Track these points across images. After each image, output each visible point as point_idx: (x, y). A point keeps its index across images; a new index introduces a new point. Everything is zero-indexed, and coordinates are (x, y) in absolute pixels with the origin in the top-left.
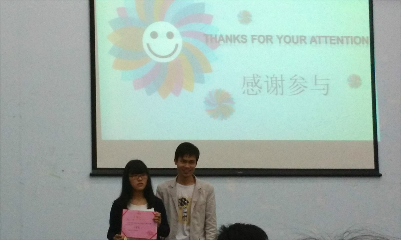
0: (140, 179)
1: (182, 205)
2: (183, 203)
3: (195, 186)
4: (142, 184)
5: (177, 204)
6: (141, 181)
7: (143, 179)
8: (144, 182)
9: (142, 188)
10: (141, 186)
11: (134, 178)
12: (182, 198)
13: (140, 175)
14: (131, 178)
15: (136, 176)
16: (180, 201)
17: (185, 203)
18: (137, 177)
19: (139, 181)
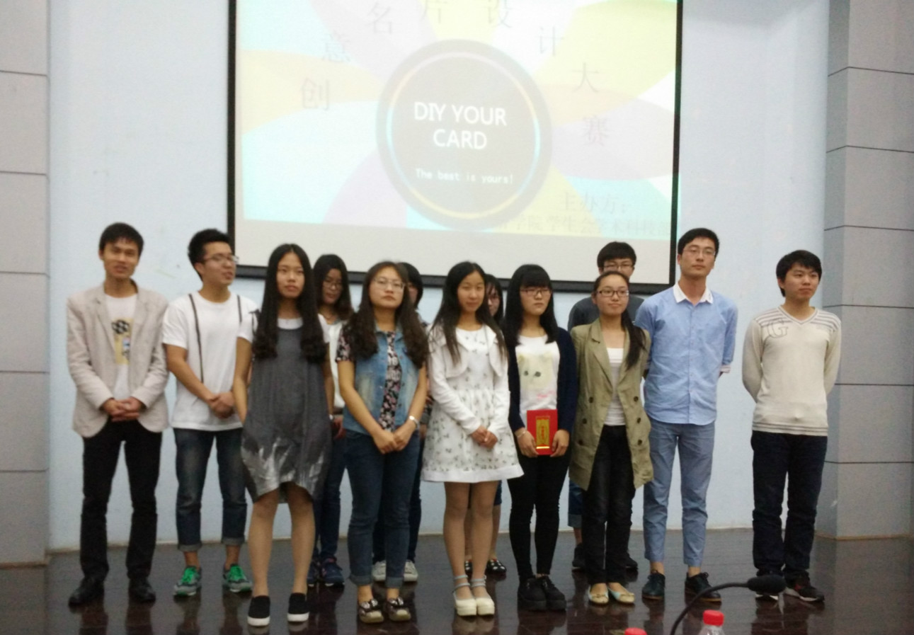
0: (539, 295)
1: (118, 332)
2: (121, 330)
3: (138, 298)
4: (541, 304)
5: (111, 332)
6: (541, 299)
7: (544, 296)
8: (545, 302)
9: (540, 310)
10: (539, 307)
11: (530, 293)
12: (119, 321)
13: (539, 289)
14: (523, 294)
15: (533, 290)
16: (115, 327)
17: (125, 329)
18: (535, 293)
19: (538, 299)
